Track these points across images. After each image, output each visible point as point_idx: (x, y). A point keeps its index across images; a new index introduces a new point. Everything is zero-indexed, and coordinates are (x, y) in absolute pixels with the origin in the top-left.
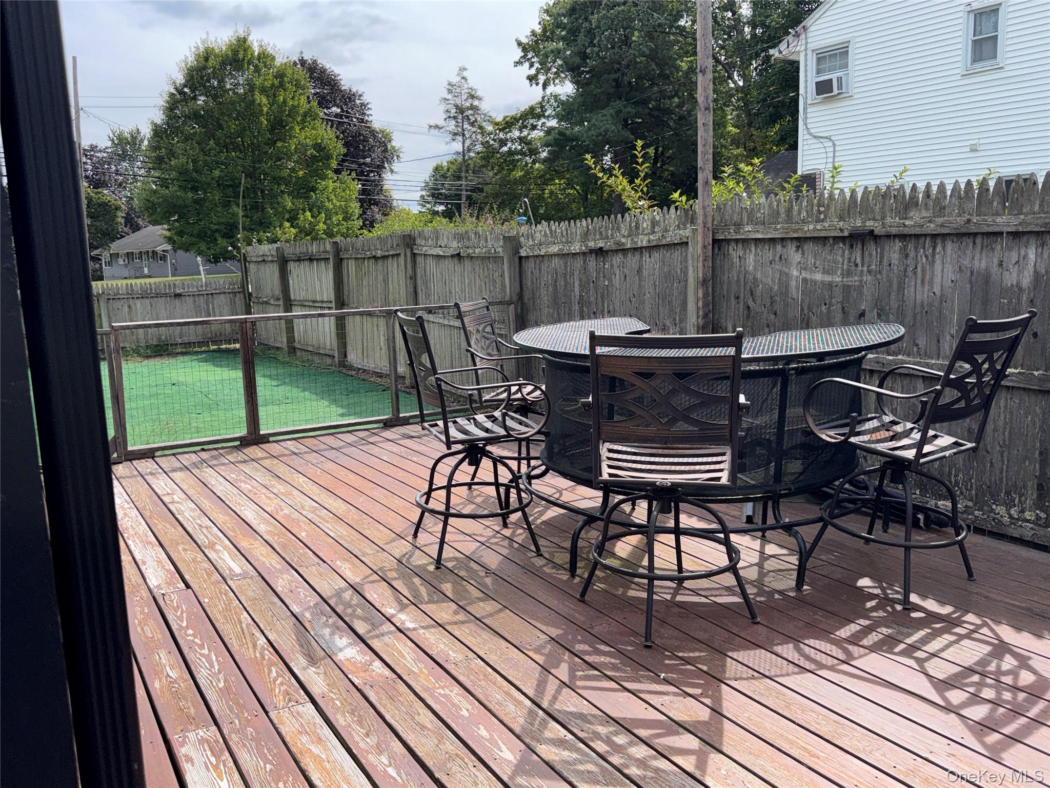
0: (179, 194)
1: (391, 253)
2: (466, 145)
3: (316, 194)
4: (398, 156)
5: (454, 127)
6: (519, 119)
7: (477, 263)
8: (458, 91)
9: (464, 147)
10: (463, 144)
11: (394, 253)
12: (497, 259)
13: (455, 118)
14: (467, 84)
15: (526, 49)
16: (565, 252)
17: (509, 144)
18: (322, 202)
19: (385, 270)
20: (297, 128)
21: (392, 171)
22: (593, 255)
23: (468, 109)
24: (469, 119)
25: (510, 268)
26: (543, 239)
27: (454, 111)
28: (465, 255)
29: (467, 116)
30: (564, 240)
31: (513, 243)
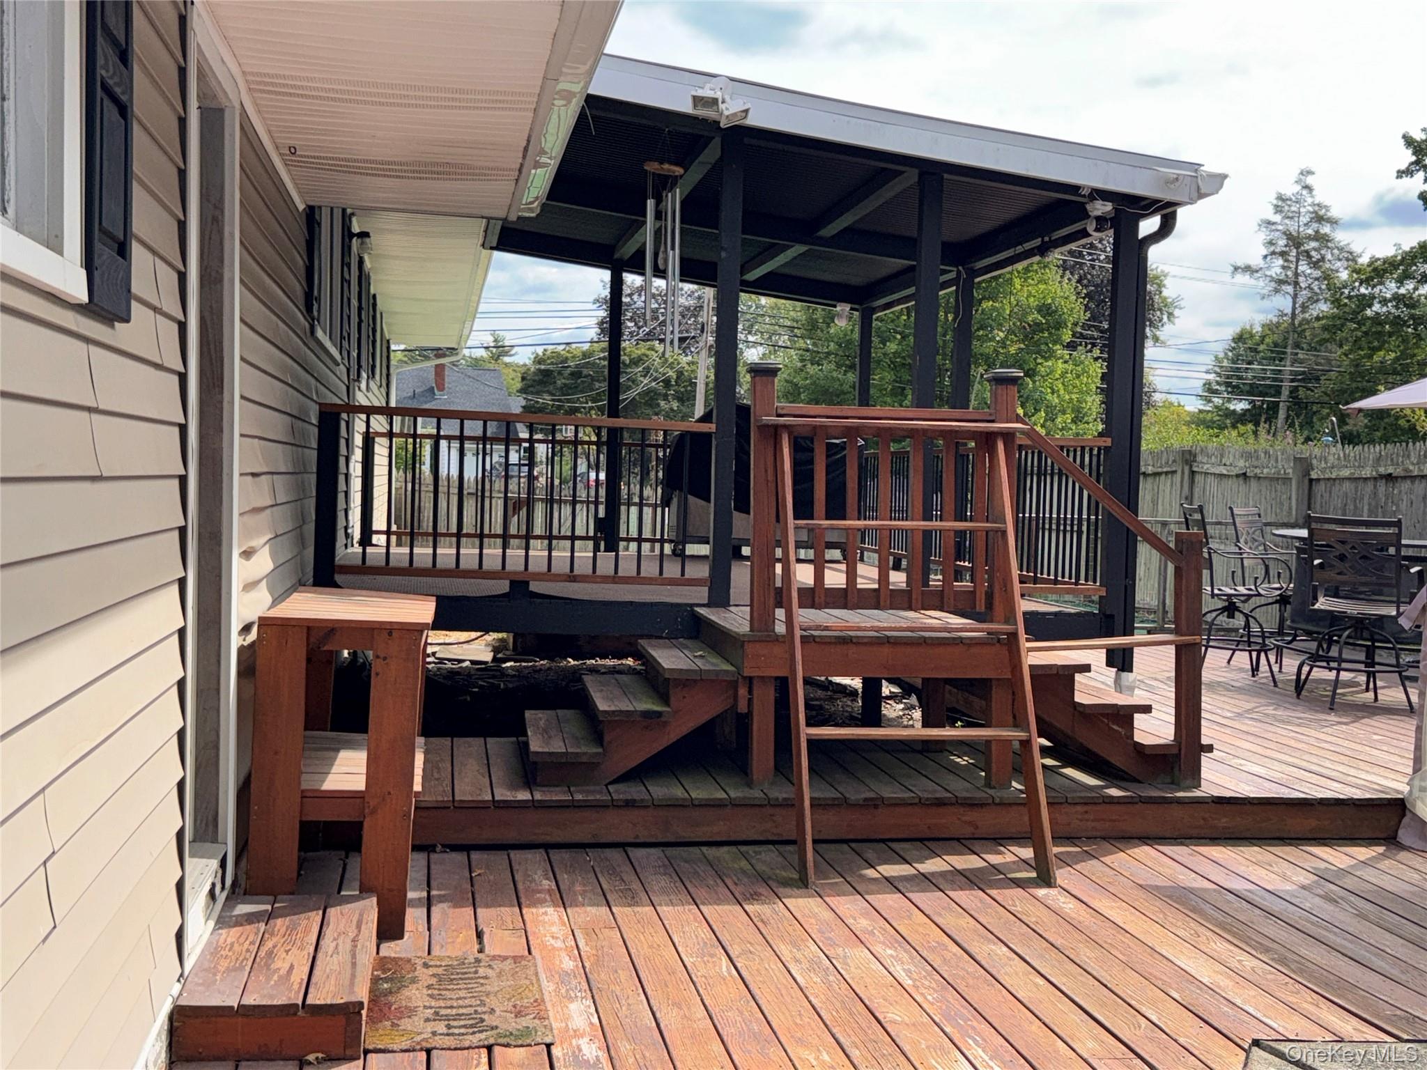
0: (835, 374)
1: (1165, 470)
2: (1300, 300)
3: (1034, 382)
4: (1170, 315)
5: (1279, 270)
6: (1399, 265)
7: (1265, 483)
8: (1293, 209)
9: (1294, 303)
10: (1295, 297)
11: (1169, 469)
12: (1286, 480)
13: (1283, 254)
14: (1312, 197)
15: (1422, 150)
16: (1356, 476)
17: (1376, 307)
18: (1041, 392)
19: (1156, 488)
20: (1017, 282)
21: (1156, 339)
22: (1384, 481)
23: (1309, 238)
24: (1309, 257)
25: (1298, 489)
26: (1336, 462)
27: (1282, 242)
28: (1252, 474)
29: (1307, 252)
30: (1357, 464)
31: (1304, 466)
